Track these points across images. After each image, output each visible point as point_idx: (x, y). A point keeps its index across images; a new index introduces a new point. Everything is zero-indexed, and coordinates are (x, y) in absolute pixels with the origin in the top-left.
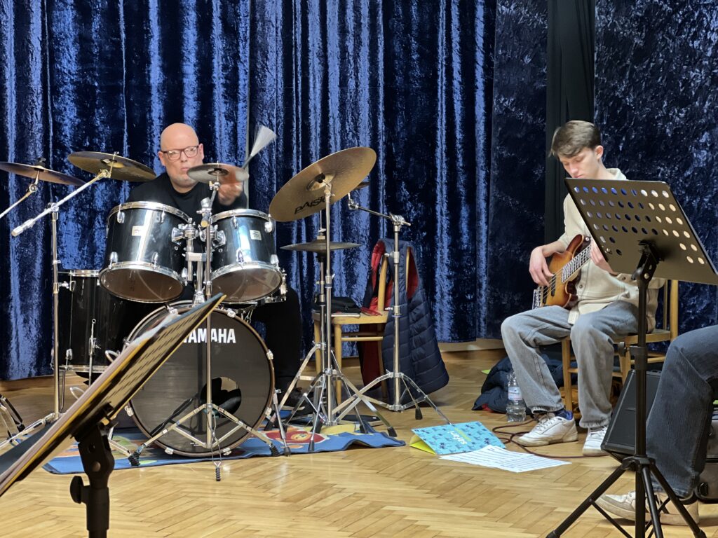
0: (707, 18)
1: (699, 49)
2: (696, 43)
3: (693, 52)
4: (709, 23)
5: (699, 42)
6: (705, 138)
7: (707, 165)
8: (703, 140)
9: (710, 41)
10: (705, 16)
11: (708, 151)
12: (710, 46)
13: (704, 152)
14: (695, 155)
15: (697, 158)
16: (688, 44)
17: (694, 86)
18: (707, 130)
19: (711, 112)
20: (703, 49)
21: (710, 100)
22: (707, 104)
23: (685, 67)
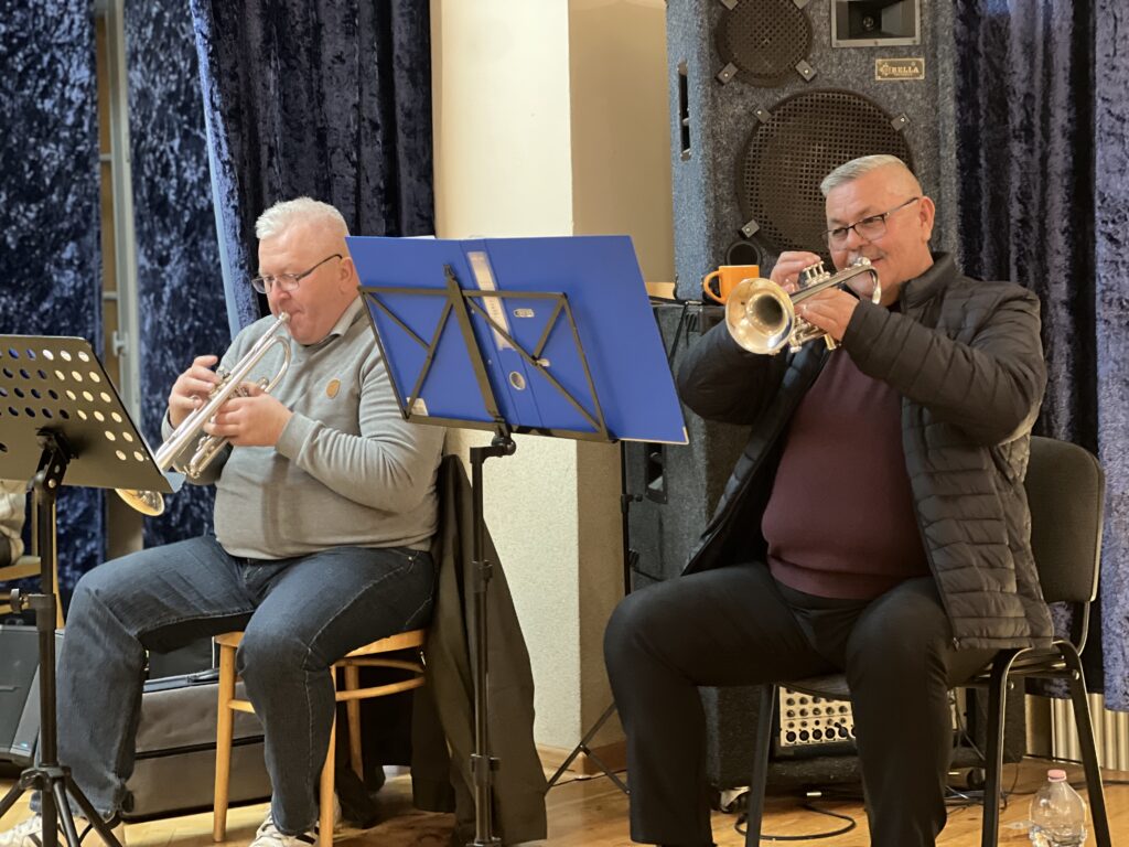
0: (63, 66)
1: (53, 113)
2: (48, 104)
3: (43, 117)
4: (66, 73)
5: (52, 102)
6: (70, 251)
7: (75, 294)
8: (67, 255)
9: (70, 102)
10: (60, 61)
11: (75, 272)
12: (70, 108)
13: (70, 273)
14: (55, 278)
15: (59, 283)
16: (35, 104)
17: (49, 171)
18: (73, 239)
19: (77, 212)
20: (60, 113)
21: (75, 194)
22: (71, 199)
23: (32, 140)
